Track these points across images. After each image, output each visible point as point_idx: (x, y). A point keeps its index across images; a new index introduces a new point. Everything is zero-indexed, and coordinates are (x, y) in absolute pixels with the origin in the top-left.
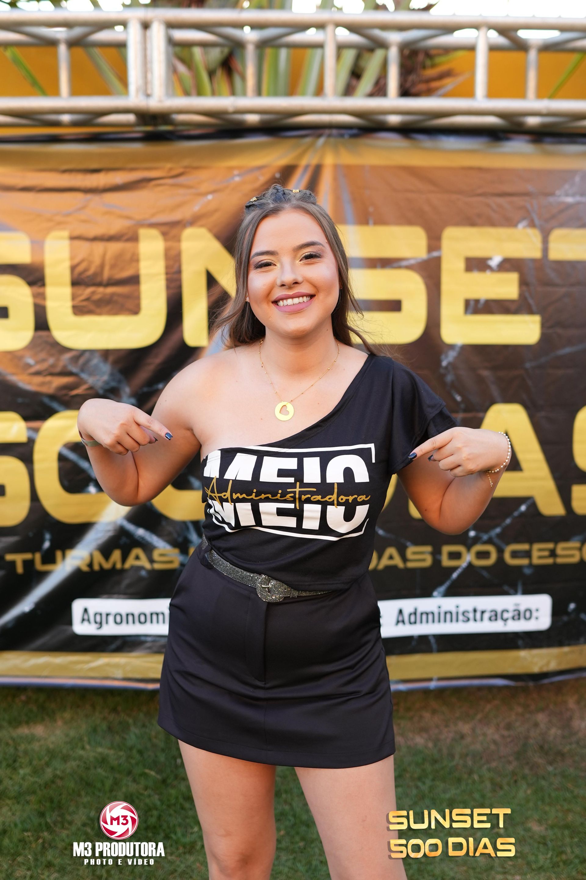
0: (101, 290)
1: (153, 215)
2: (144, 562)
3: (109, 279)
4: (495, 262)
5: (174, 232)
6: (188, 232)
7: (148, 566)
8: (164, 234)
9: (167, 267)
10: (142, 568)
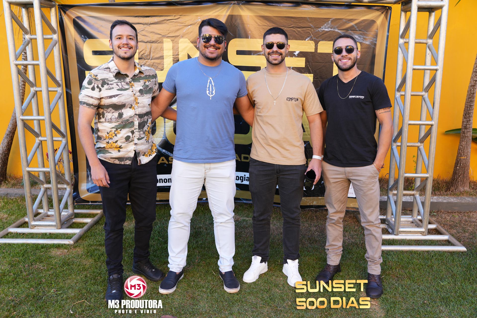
0: (149, 61)
1: (169, 33)
2: (166, 161)
3: (153, 57)
4: (296, 54)
5: (176, 39)
6: (181, 40)
7: (167, 163)
8: (172, 41)
9: (173, 53)
10: (165, 163)
